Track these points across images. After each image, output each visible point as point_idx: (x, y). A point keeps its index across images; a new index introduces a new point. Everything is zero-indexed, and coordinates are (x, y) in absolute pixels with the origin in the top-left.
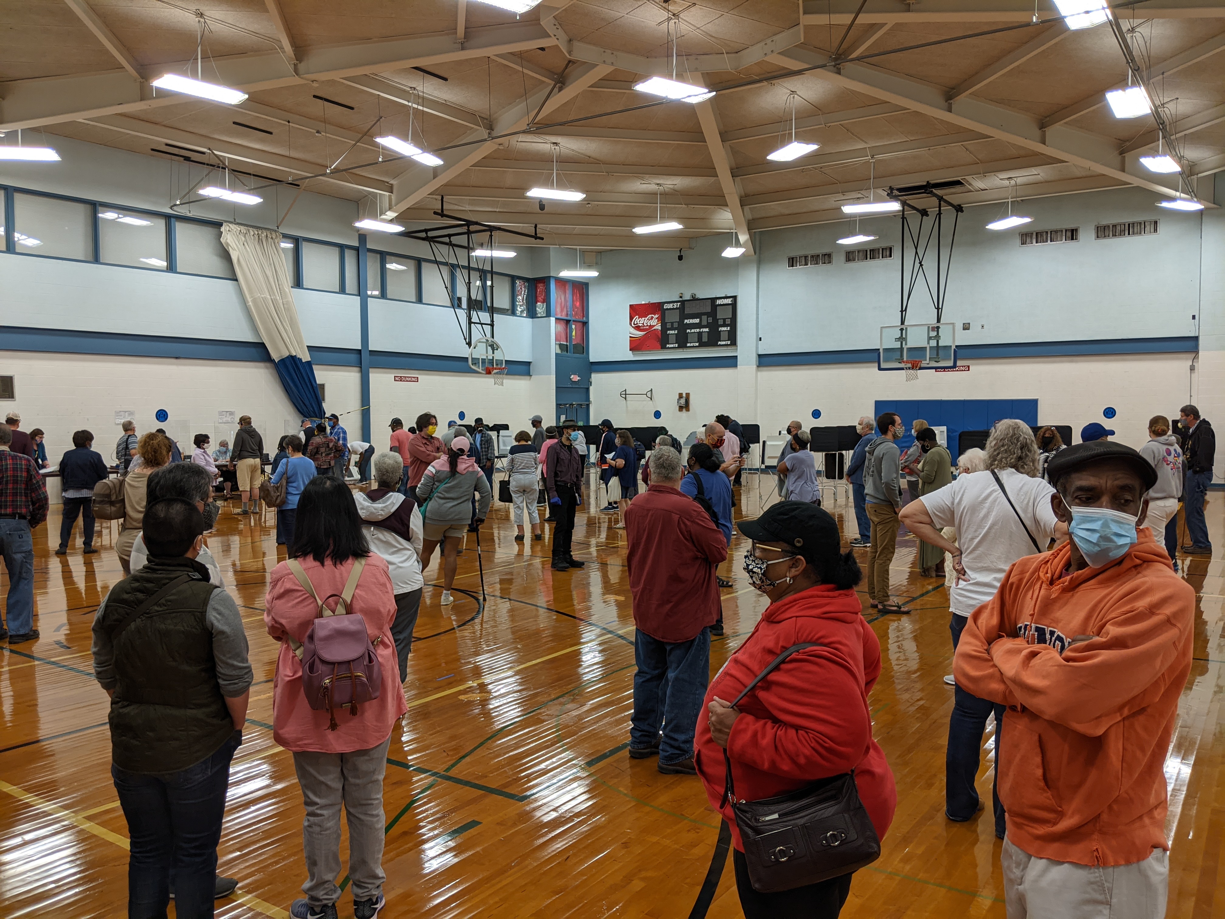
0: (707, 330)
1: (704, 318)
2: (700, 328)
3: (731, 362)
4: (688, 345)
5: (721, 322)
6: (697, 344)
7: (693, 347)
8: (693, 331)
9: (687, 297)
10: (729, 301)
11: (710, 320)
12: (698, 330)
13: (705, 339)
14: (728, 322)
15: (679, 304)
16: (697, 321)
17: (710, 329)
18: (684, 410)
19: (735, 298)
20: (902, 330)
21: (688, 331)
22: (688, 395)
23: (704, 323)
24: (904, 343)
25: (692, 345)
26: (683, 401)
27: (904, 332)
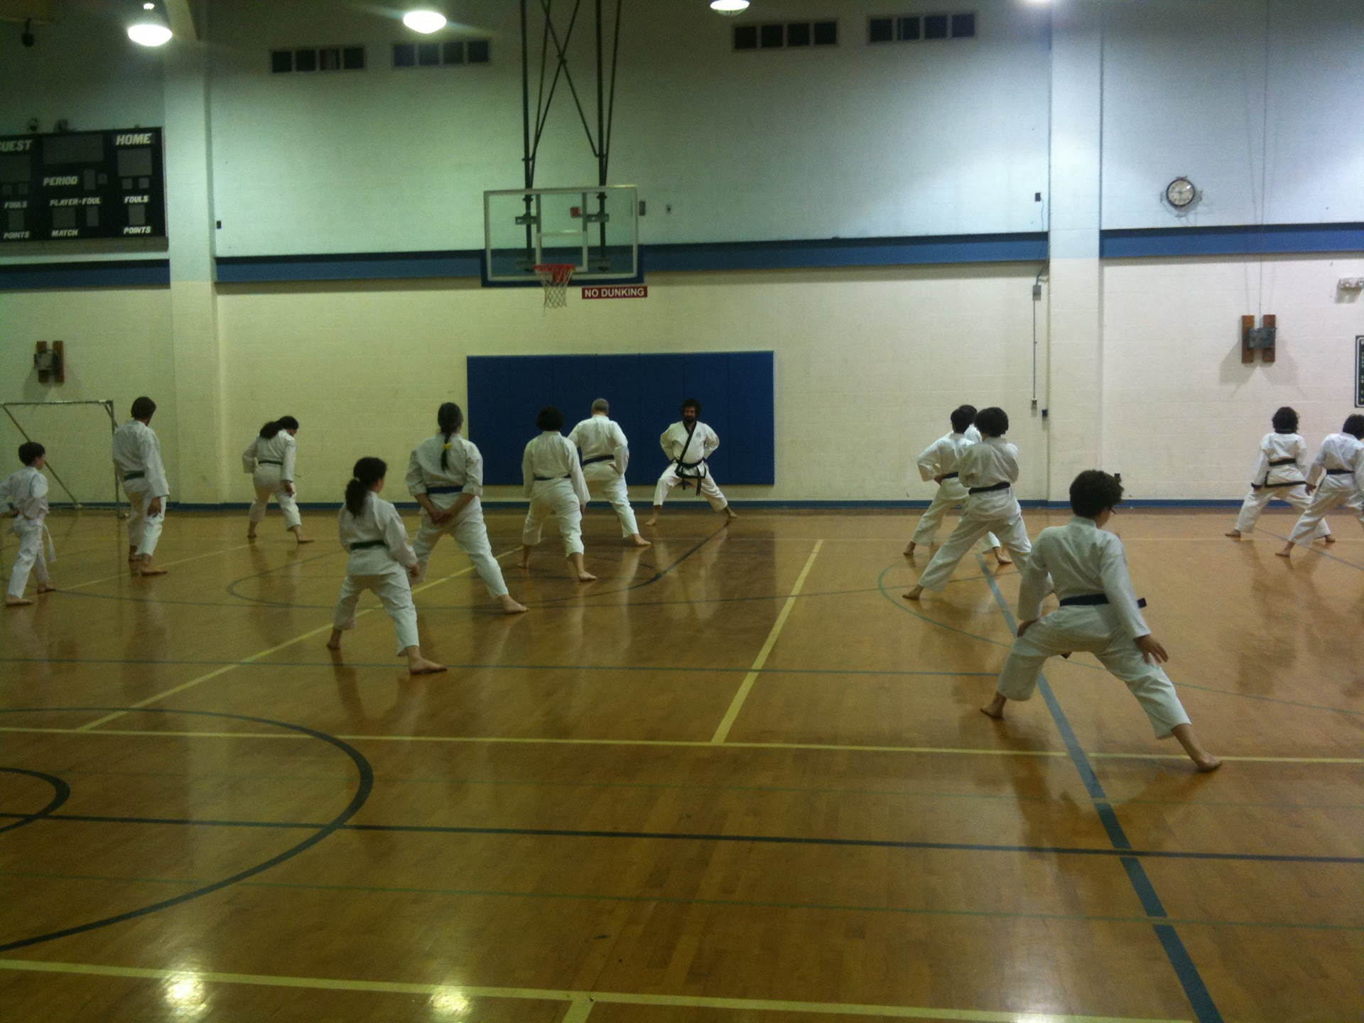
0: (97, 201)
1: (90, 175)
2: (81, 198)
3: (157, 274)
4: (55, 233)
5: (127, 184)
6: (75, 232)
7: (66, 238)
8: (63, 202)
9: (47, 127)
10: (144, 139)
11: (103, 179)
12: (75, 201)
13: (93, 220)
14: (144, 184)
15: (28, 142)
16: (72, 180)
17: (103, 200)
18: (51, 379)
19: (157, 133)
20: (528, 200)
21: (53, 202)
22: (58, 346)
23: (90, 185)
24: (534, 227)
25: (63, 233)
26: (46, 361)
27: (533, 204)
